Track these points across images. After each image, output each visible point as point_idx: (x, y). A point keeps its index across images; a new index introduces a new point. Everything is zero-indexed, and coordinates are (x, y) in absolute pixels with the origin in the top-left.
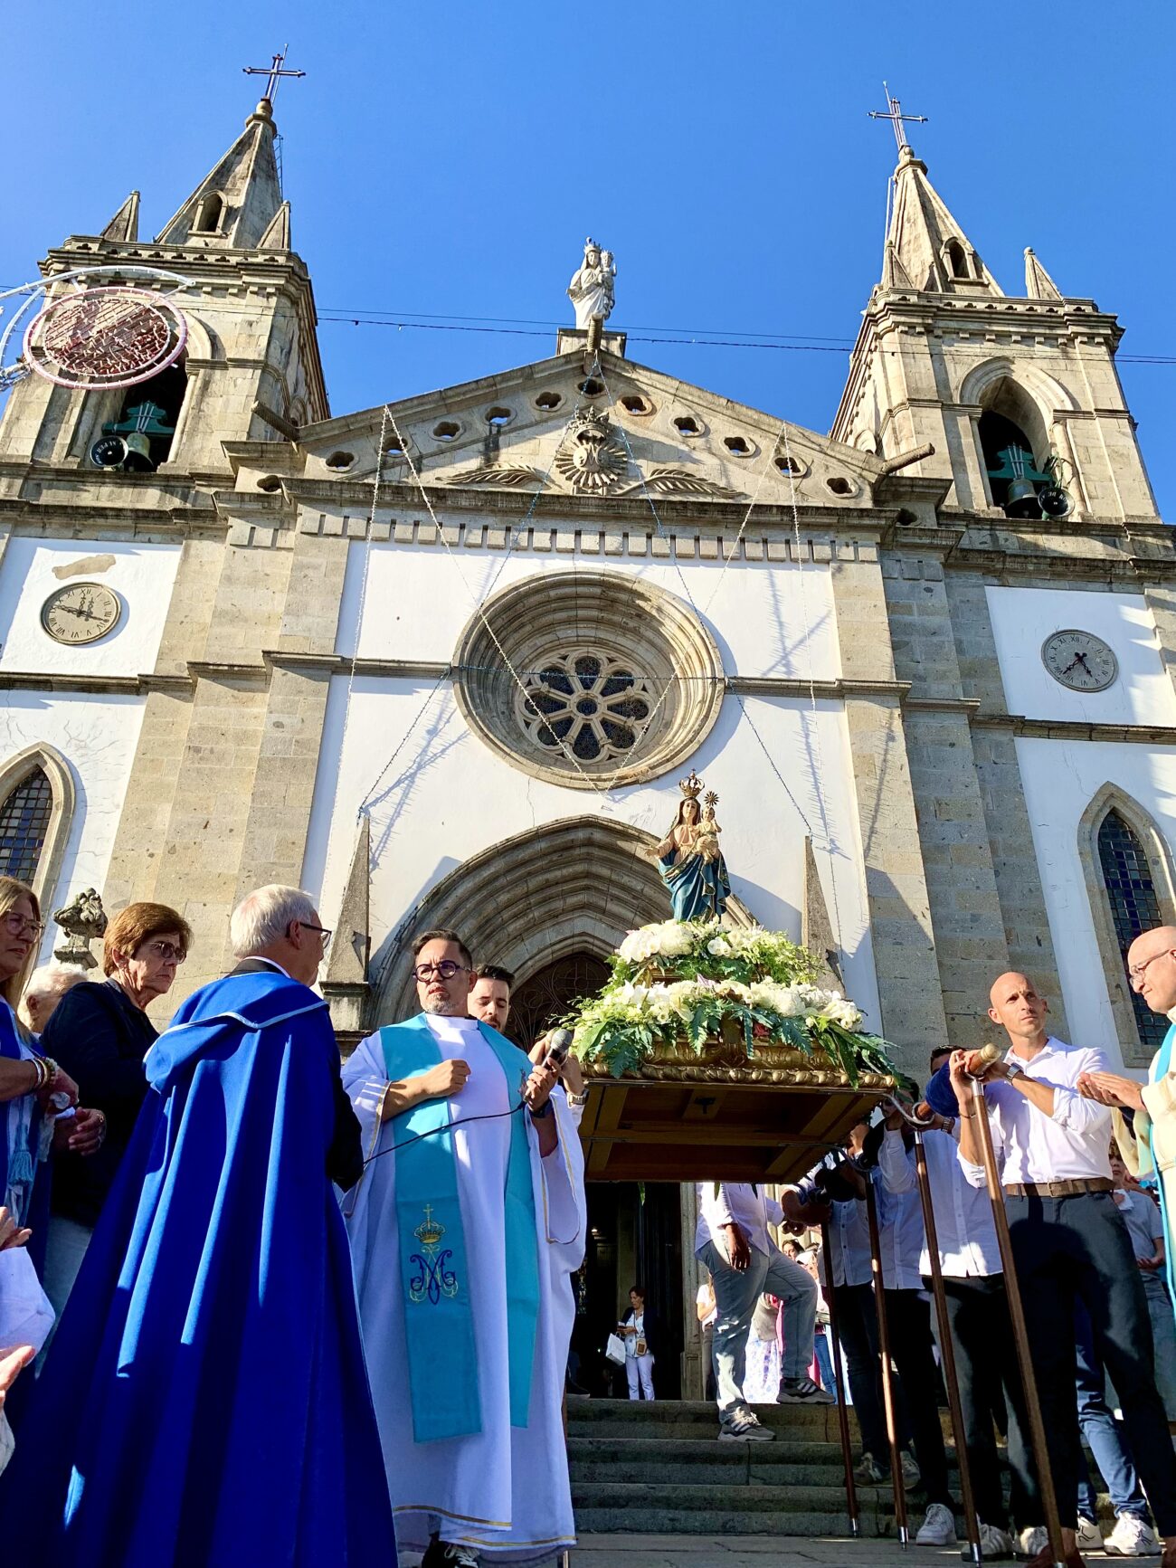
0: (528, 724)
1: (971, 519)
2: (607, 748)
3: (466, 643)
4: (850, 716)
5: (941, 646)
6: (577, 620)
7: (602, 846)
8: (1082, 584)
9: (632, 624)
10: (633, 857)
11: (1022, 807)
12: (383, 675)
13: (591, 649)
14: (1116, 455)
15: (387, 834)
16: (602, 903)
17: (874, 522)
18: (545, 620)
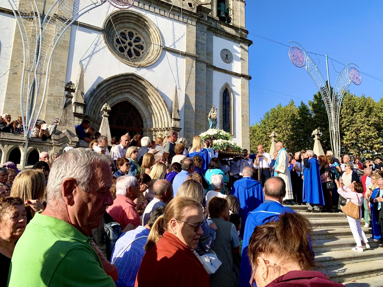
0: (116, 46)
1: (213, 19)
2: (134, 56)
3: (106, 23)
4: (186, 60)
5: (204, 48)
6: (130, 22)
7: (135, 80)
8: (230, 39)
9: (143, 27)
10: (141, 84)
11: (212, 85)
12: (84, 27)
13: (132, 30)
14: (241, 11)
15: (86, 68)
16: (132, 92)
17: (196, 16)
18: (123, 21)
